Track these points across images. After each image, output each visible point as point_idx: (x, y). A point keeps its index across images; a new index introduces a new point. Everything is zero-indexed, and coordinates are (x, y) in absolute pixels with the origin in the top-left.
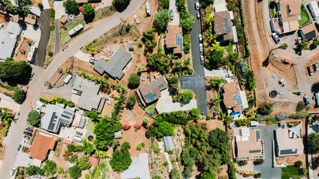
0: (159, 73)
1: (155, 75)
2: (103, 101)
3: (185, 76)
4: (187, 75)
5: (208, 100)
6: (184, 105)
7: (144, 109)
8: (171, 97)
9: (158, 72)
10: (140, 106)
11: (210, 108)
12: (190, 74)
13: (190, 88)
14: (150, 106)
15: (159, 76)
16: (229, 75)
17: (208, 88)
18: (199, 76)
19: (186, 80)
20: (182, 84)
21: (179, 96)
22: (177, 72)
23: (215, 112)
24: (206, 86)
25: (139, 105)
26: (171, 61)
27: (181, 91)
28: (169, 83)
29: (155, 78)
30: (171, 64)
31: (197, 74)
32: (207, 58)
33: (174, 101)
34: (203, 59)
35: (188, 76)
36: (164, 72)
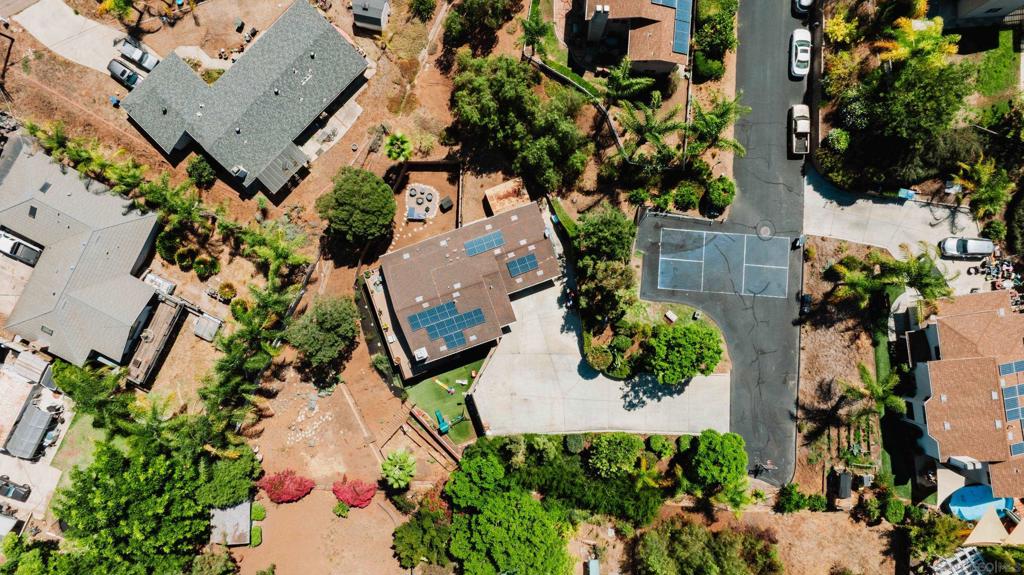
0: (512, 184)
1: (489, 192)
2: (165, 315)
3: (680, 222)
4: (694, 214)
5: (806, 389)
6: (651, 403)
7: (398, 393)
8: (571, 339)
9: (509, 174)
10: (381, 373)
11: (811, 438)
12: (710, 207)
13: (698, 300)
14: (438, 381)
15: (514, 203)
16: (963, 245)
17: (816, 314)
18: (765, 232)
19: (680, 248)
20: (651, 266)
21: (622, 340)
22: (627, 187)
23: (840, 467)
24: (803, 300)
25: (375, 366)
26: (601, 119)
27: (643, 312)
28: (572, 254)
29: (489, 212)
30: (602, 135)
31: (753, 217)
32: (835, 120)
33: (587, 370)
34: (803, 126)
35: (696, 223)
36: (553, 176)
